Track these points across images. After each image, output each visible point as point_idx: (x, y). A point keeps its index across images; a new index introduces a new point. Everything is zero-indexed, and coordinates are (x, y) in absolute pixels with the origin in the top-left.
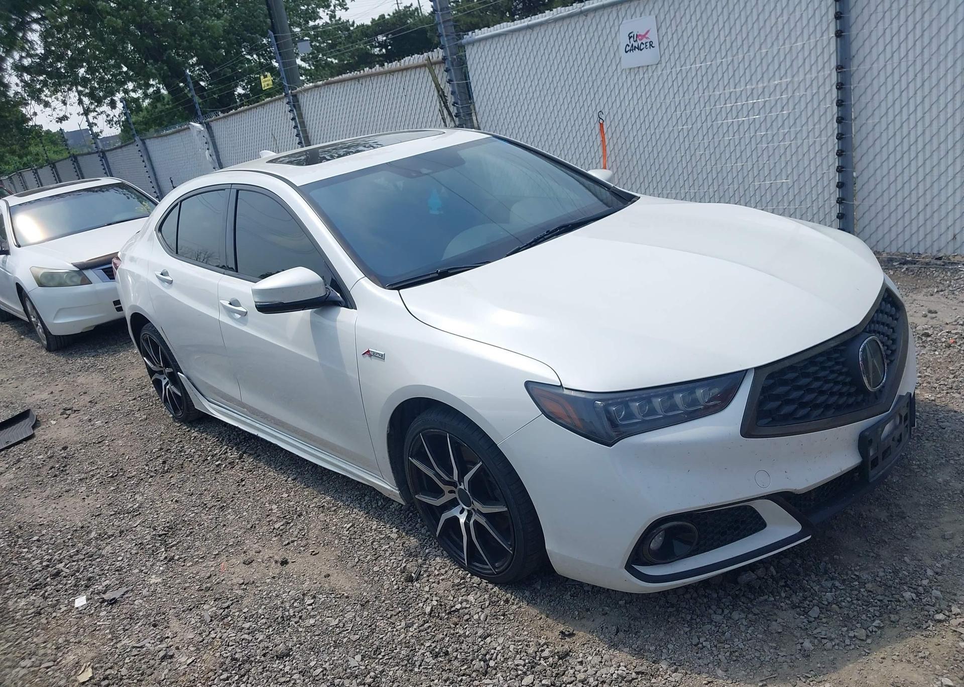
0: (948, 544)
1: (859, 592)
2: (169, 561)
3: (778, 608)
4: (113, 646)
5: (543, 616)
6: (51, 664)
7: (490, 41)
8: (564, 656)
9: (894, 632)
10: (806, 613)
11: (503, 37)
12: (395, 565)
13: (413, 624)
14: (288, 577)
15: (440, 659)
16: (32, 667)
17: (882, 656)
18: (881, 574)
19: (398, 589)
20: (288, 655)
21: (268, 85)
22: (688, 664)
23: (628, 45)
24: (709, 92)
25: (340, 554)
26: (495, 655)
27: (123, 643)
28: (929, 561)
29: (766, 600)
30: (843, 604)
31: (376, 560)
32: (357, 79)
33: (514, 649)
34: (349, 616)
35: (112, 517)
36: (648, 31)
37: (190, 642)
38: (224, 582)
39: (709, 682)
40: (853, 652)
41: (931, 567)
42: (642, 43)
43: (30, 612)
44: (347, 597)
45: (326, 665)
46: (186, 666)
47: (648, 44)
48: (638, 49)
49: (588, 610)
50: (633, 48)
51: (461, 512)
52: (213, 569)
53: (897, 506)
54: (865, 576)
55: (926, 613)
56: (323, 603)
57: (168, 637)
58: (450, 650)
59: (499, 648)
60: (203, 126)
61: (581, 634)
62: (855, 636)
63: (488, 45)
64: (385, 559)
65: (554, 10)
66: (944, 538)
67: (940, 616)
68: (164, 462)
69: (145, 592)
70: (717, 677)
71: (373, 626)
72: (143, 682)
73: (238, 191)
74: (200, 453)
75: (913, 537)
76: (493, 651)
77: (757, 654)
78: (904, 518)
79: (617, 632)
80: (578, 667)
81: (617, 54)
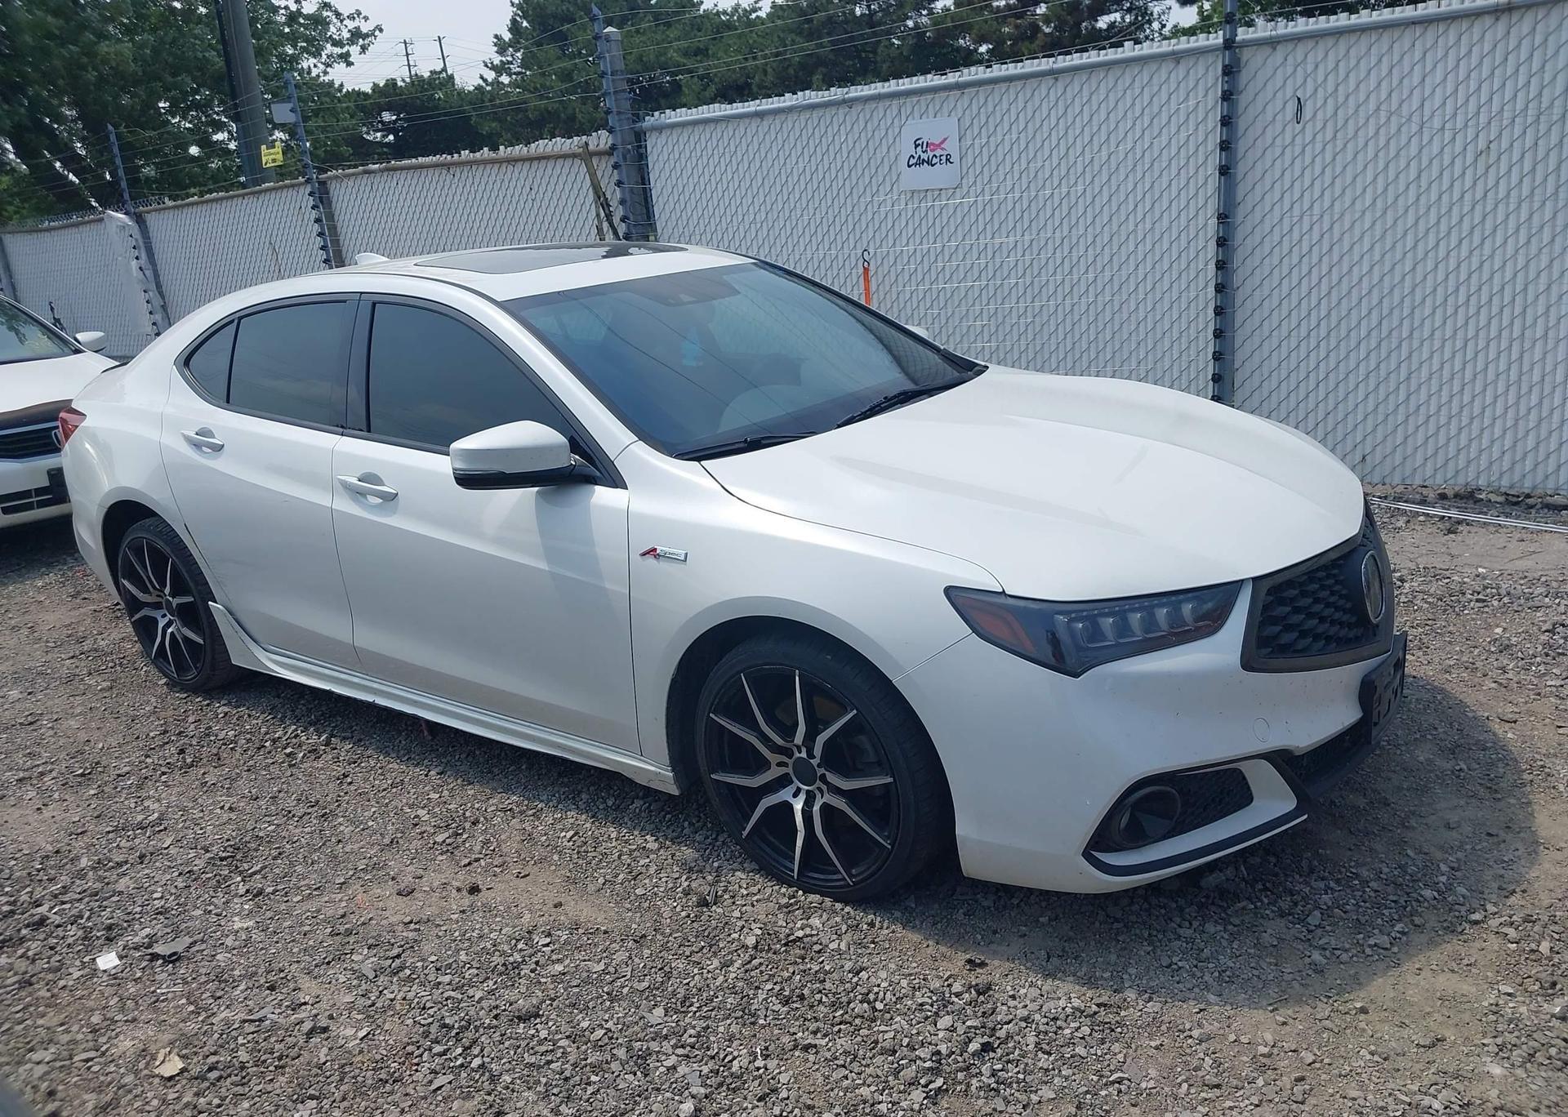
0: (1454, 834)
1: (1364, 892)
2: (255, 896)
3: (1262, 917)
4: (203, 1021)
5: (931, 943)
6: (92, 1054)
7: (690, 129)
8: (984, 990)
9: (1424, 938)
10: (1301, 921)
11: (712, 126)
12: (670, 885)
13: (732, 962)
14: (488, 909)
15: (795, 1005)
16: (55, 1060)
17: (1417, 966)
18: (1386, 870)
19: (688, 916)
20: (537, 1016)
21: (274, 161)
22: (1164, 990)
23: (912, 156)
24: (1031, 234)
25: (568, 874)
26: (881, 993)
27: (223, 1015)
28: (1439, 855)
29: (1244, 908)
30: (1348, 907)
31: (635, 879)
32: (447, 166)
33: (908, 984)
34: (621, 956)
35: (111, 836)
36: (945, 139)
37: (351, 1007)
38: (374, 922)
39: (1201, 1010)
40: (1378, 963)
41: (1445, 861)
42: (935, 156)
43: (9, 981)
44: (606, 932)
45: (610, 1025)
46: (358, 1041)
47: (944, 158)
48: (928, 163)
49: (995, 932)
50: (921, 162)
51: (795, 795)
52: (344, 904)
53: (1374, 791)
54: (1365, 873)
55: (1457, 914)
56: (566, 942)
57: (305, 1004)
58: (806, 992)
59: (884, 984)
60: (131, 218)
61: (996, 963)
62: (1376, 945)
63: (685, 135)
64: (650, 877)
65: (800, 94)
66: (1448, 827)
67: (1476, 917)
68: (182, 751)
69: (229, 942)
70: (1209, 1004)
71: (667, 969)
72: (287, 1070)
73: (375, 304)
74: (248, 736)
75: (1407, 827)
76: (876, 989)
77: (1256, 972)
78: (1389, 805)
79: (1049, 958)
80: (1011, 1003)
81: (893, 167)
